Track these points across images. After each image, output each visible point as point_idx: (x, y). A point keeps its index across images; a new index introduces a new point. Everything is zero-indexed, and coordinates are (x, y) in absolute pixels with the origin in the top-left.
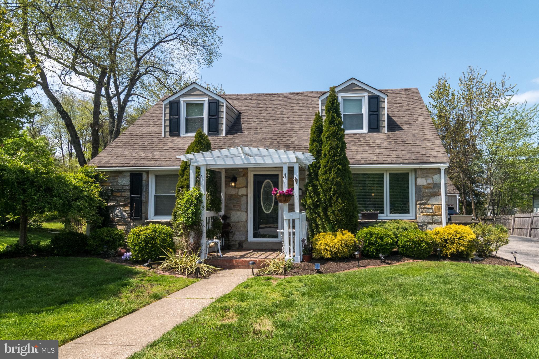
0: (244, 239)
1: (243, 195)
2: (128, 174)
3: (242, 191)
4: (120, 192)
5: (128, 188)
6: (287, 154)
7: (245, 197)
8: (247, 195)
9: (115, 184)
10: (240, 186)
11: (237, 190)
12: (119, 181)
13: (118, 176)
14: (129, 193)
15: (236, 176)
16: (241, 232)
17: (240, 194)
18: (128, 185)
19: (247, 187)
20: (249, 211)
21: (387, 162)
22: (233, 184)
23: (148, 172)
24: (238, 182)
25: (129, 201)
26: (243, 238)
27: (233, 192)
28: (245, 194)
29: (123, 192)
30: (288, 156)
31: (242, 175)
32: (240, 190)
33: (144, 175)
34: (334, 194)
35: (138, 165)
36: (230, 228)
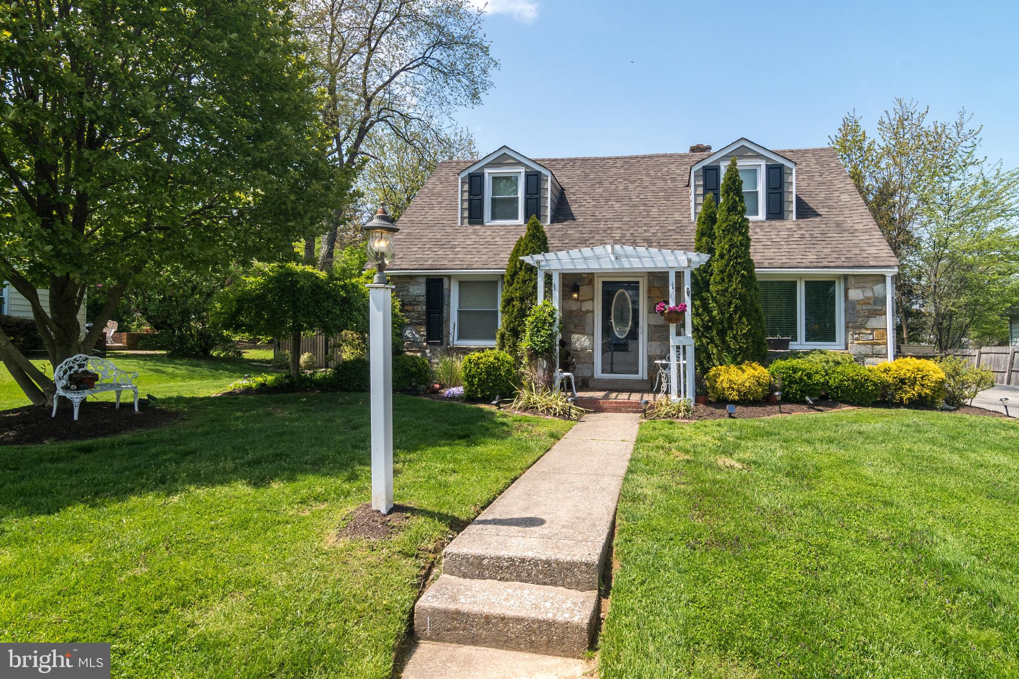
0: (590, 374)
1: (588, 312)
2: (424, 280)
3: (586, 306)
4: (411, 305)
5: (423, 299)
6: (675, 255)
7: (591, 314)
8: (593, 312)
9: (405, 293)
10: (584, 298)
11: (579, 303)
12: (410, 290)
13: (408, 283)
14: (424, 307)
15: (579, 284)
16: (586, 365)
17: (584, 309)
18: (422, 296)
19: (592, 299)
20: (595, 335)
21: (803, 265)
22: (575, 296)
23: (449, 277)
24: (581, 292)
25: (424, 317)
26: (587, 374)
27: (574, 307)
28: (591, 309)
29: (415, 305)
30: (676, 258)
31: (587, 282)
32: (584, 304)
33: (446, 281)
34: (735, 312)
35: (438, 267)
36: (570, 358)
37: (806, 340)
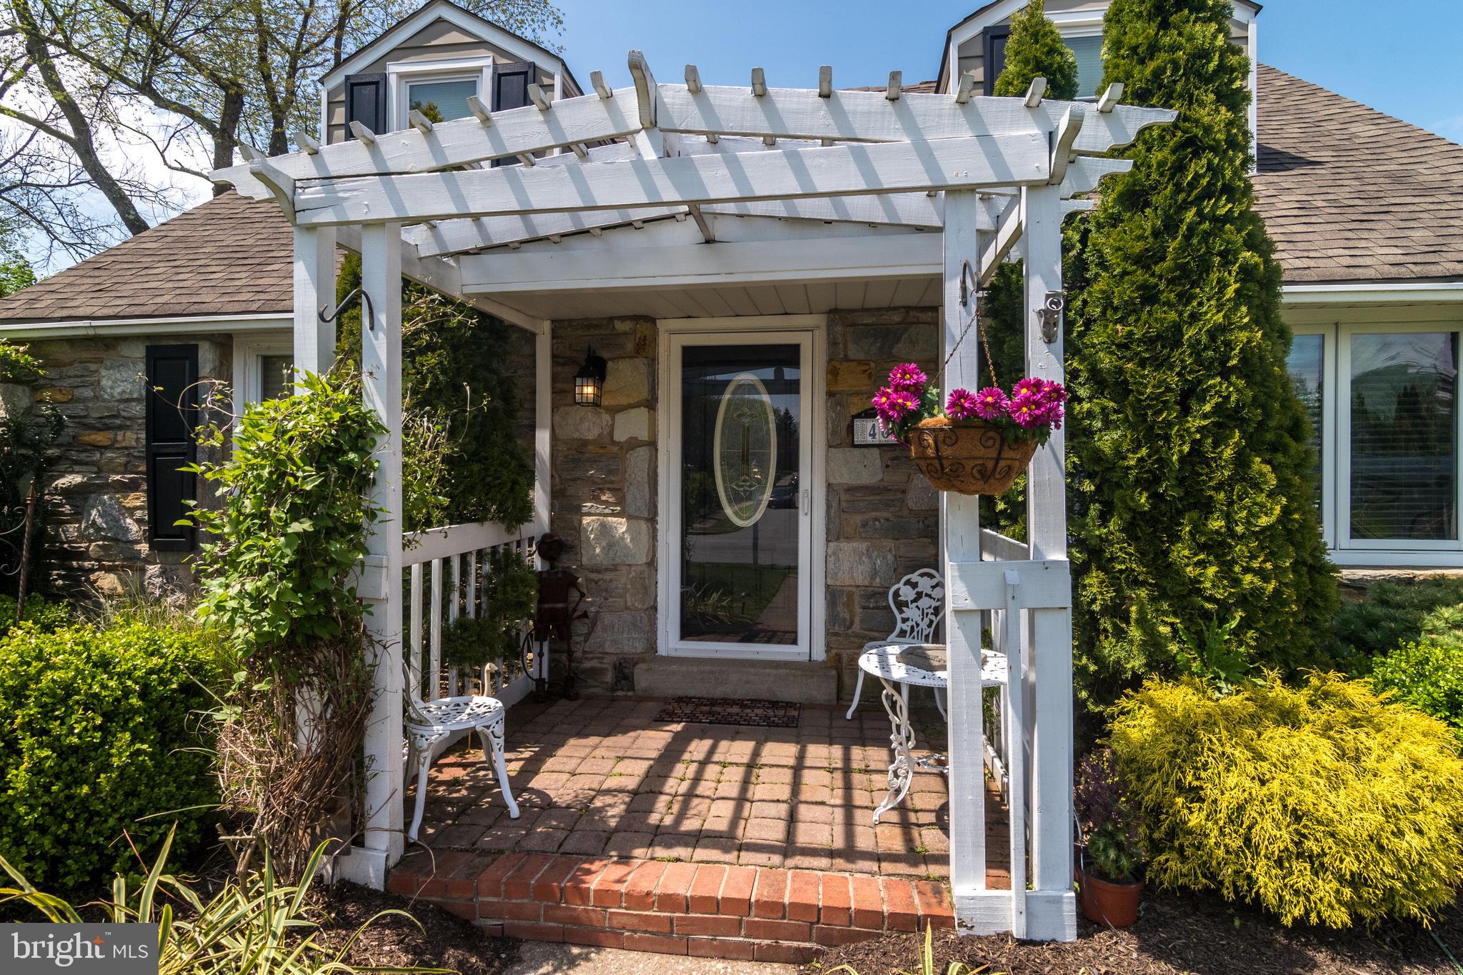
0: (639, 647)
1: (633, 444)
2: (139, 352)
3: (630, 426)
4: (107, 428)
5: (138, 410)
7: (643, 452)
8: (652, 444)
9: (88, 393)
10: (623, 401)
11: (606, 417)
12: (104, 382)
13: (101, 361)
14: (143, 435)
15: (605, 355)
16: (626, 616)
17: (620, 436)
18: (138, 400)
19: (651, 404)
20: (661, 519)
21: (1371, 273)
22: (589, 390)
23: (224, 342)
24: (610, 383)
25: (143, 468)
26: (632, 644)
27: (589, 428)
28: (644, 435)
29: (120, 428)
31: (630, 347)
32: (620, 418)
33: (207, 356)
35: (178, 309)
36: (574, 595)
37: (1356, 533)
